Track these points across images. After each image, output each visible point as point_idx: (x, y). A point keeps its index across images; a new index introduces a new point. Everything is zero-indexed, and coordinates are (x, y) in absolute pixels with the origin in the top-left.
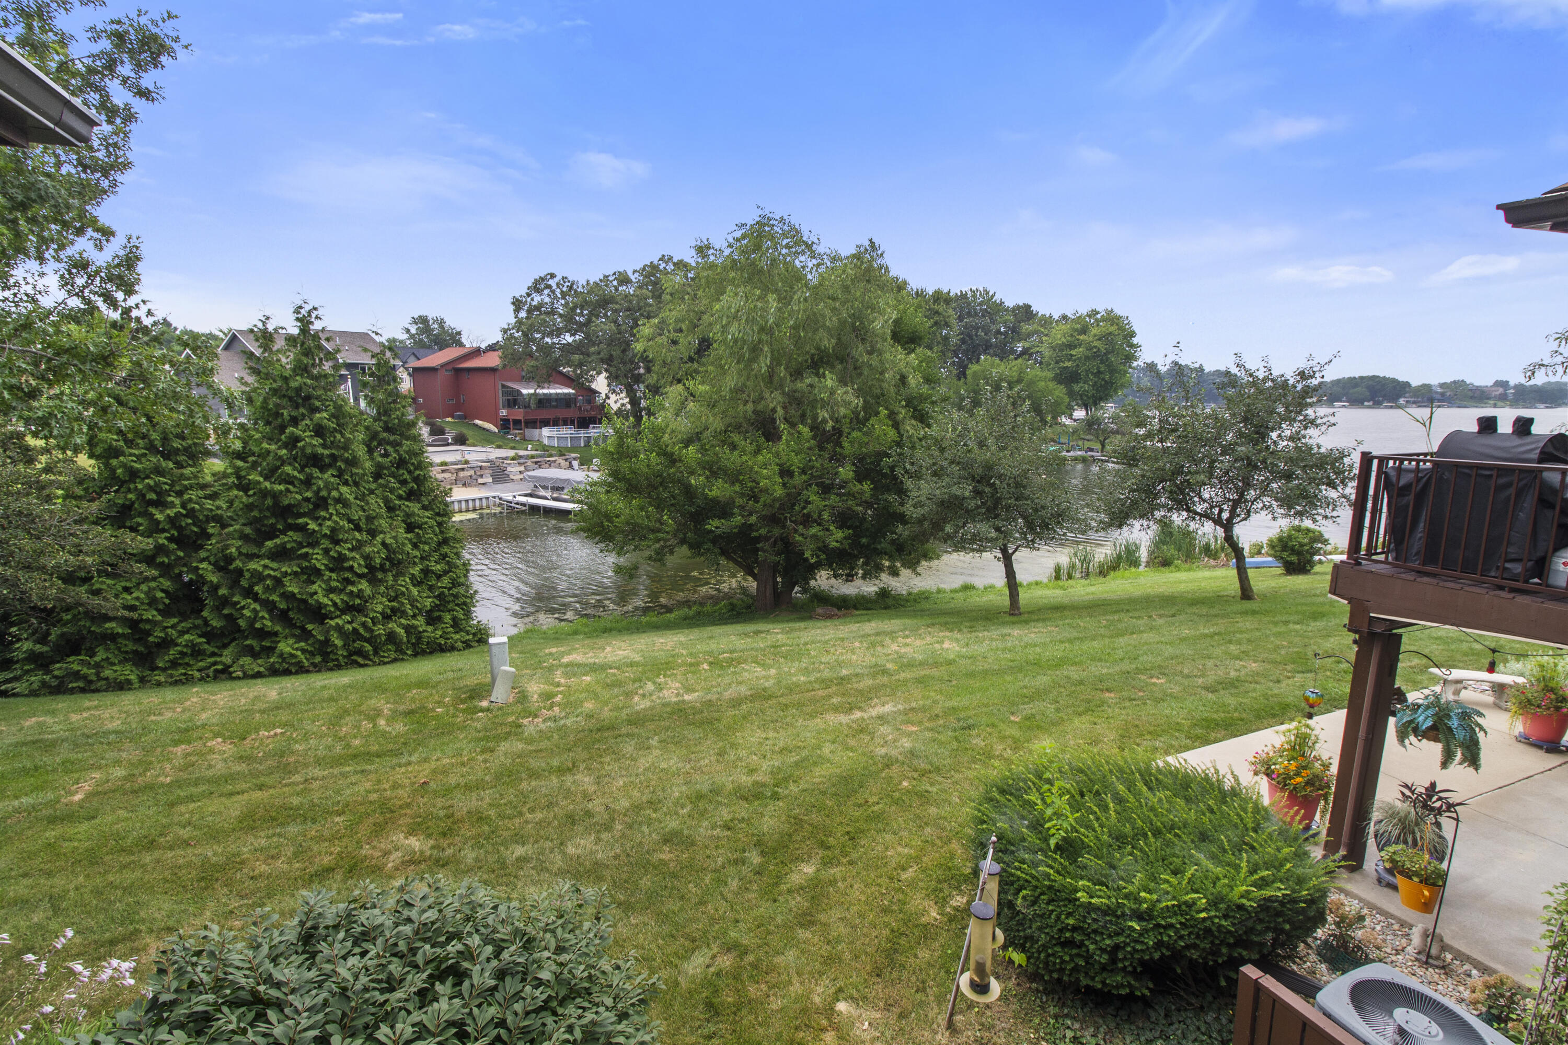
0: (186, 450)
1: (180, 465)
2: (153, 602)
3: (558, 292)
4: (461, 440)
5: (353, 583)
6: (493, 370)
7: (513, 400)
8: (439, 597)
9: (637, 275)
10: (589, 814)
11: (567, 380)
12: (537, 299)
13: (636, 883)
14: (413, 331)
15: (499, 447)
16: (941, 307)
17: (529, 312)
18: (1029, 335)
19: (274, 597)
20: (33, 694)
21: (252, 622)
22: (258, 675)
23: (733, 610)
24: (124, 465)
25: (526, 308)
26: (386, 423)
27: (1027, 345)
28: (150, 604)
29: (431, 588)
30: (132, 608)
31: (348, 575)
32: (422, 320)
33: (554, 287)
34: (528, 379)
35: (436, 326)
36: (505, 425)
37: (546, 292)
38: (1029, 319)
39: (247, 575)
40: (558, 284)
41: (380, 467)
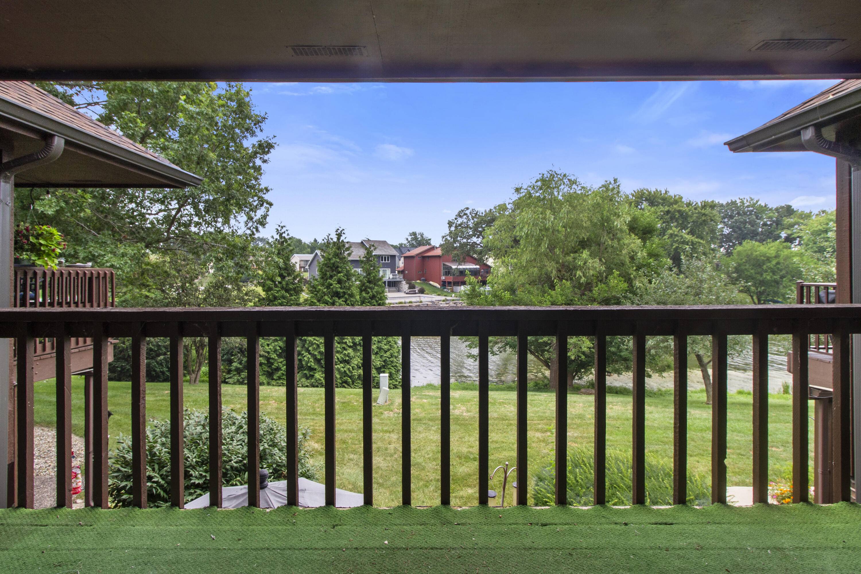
0: (294, 289)
1: (291, 295)
2: (275, 351)
3: (470, 216)
4: (422, 291)
5: (346, 350)
6: (439, 257)
7: (448, 271)
8: (384, 361)
9: (511, 205)
10: (386, 449)
11: (475, 261)
12: (460, 221)
13: (389, 478)
14: (409, 239)
15: (439, 295)
16: (708, 211)
17: (456, 227)
18: (792, 226)
19: (316, 353)
20: (234, 383)
21: (307, 362)
22: (307, 386)
23: (536, 386)
24: (272, 294)
25: (454, 225)
26: (369, 279)
27: (789, 232)
28: (274, 352)
29: (381, 357)
30: (268, 353)
31: (344, 346)
32: (414, 234)
33: (469, 214)
34: (454, 261)
35: (419, 236)
36: (444, 284)
37: (465, 217)
38: (791, 214)
39: (308, 342)
40: (470, 213)
41: (365, 298)
